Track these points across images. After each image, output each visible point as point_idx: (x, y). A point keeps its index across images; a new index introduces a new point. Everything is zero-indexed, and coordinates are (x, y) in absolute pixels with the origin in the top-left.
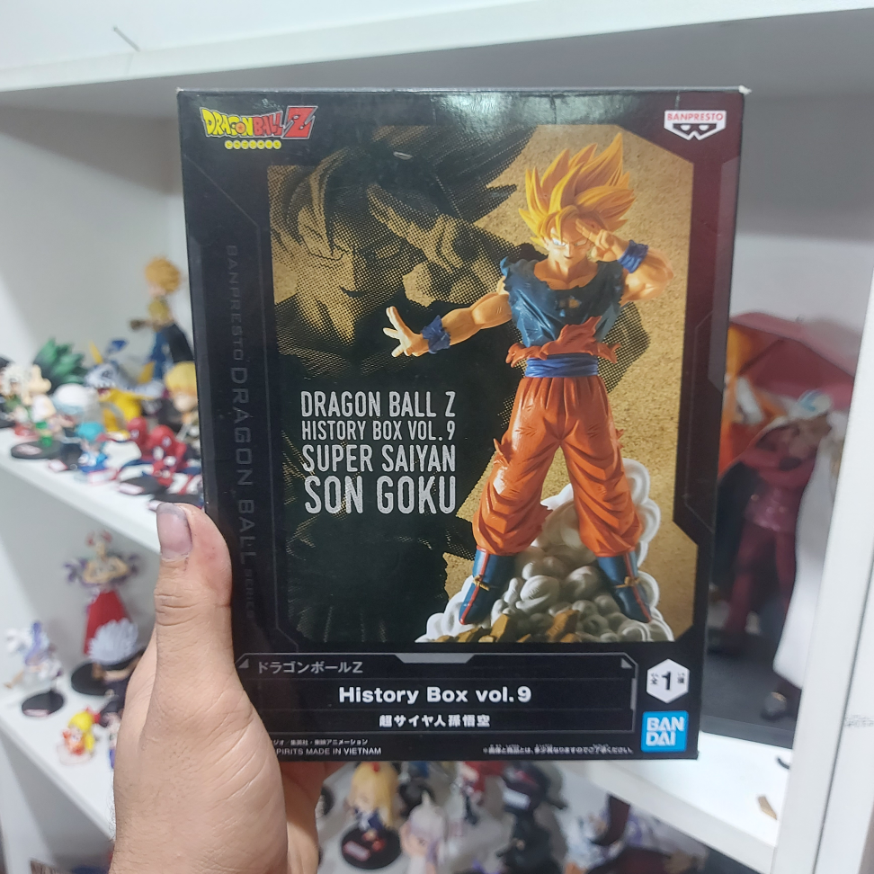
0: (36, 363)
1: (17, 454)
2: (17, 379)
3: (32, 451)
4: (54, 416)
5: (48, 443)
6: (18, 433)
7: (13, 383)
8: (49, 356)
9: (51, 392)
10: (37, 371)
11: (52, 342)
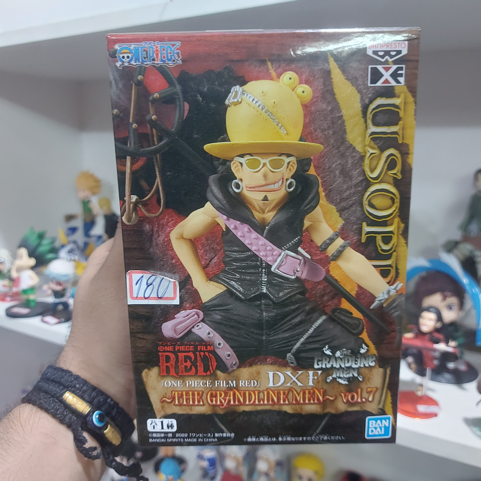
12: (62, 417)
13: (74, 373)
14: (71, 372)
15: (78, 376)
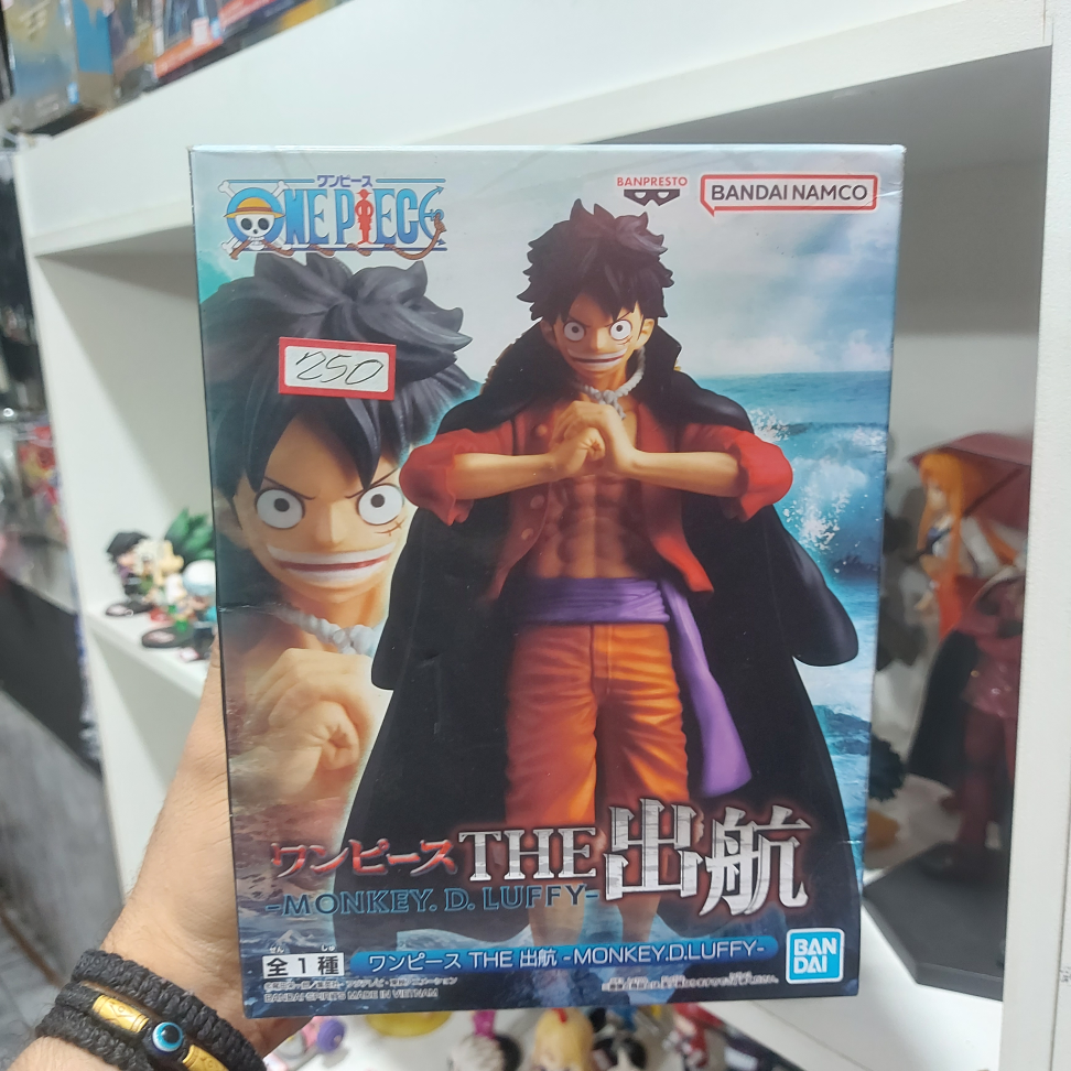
0: (167, 538)
1: (148, 643)
2: (150, 557)
3: (165, 638)
4: (185, 598)
5: (182, 628)
6: (153, 618)
7: (146, 562)
8: (181, 530)
9: (182, 571)
10: (168, 546)
11: (185, 513)
12: (105, 1051)
13: (124, 959)
14: (120, 957)
15: (131, 962)
